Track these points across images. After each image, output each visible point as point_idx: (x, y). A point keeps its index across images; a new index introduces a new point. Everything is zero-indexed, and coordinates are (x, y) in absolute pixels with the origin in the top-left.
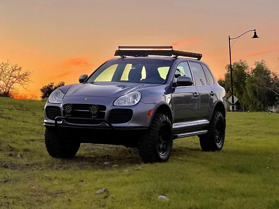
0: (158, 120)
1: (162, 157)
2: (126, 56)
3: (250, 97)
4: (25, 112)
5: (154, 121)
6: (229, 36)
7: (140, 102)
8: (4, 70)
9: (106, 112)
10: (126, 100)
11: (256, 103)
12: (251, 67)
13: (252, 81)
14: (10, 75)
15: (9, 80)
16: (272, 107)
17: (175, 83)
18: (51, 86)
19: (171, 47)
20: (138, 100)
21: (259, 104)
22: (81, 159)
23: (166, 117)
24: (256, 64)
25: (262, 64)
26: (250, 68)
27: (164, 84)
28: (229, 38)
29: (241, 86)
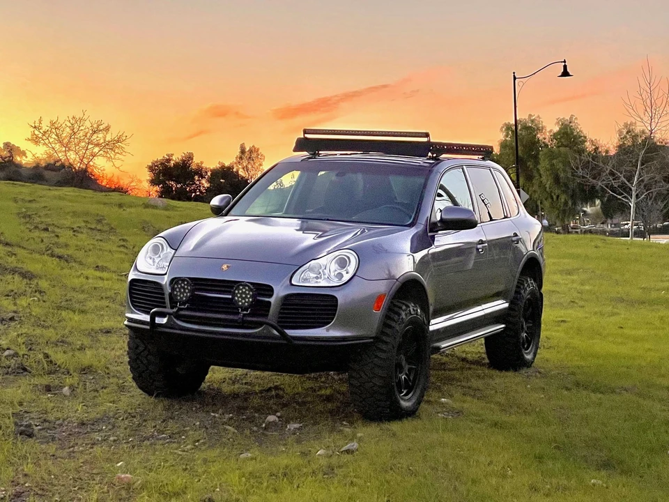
0: (396, 317)
1: (405, 404)
2: (320, 152)
3: (547, 186)
4: (105, 236)
5: (389, 322)
6: (514, 73)
7: (356, 277)
8: (76, 130)
9: (272, 300)
10: (321, 271)
11: (558, 197)
12: (550, 127)
13: (552, 155)
14: (87, 141)
15: (87, 149)
16: (587, 203)
17: (435, 224)
18: (169, 160)
19: (427, 135)
20: (352, 271)
21: (563, 200)
22: (213, 398)
23: (415, 309)
24: (558, 123)
25: (570, 122)
26: (548, 130)
27: (411, 225)
28: (514, 75)
29: (530, 164)
